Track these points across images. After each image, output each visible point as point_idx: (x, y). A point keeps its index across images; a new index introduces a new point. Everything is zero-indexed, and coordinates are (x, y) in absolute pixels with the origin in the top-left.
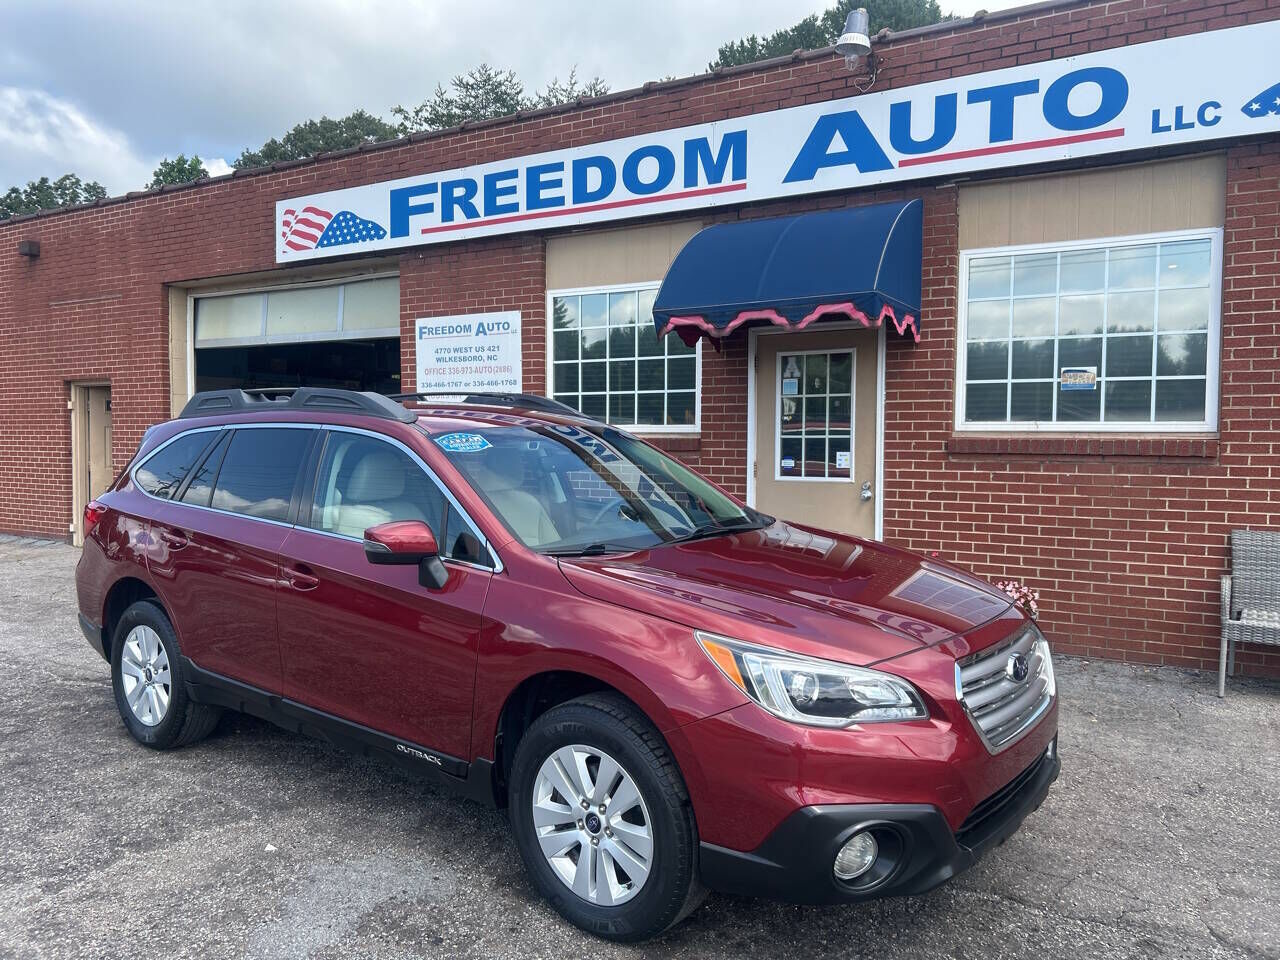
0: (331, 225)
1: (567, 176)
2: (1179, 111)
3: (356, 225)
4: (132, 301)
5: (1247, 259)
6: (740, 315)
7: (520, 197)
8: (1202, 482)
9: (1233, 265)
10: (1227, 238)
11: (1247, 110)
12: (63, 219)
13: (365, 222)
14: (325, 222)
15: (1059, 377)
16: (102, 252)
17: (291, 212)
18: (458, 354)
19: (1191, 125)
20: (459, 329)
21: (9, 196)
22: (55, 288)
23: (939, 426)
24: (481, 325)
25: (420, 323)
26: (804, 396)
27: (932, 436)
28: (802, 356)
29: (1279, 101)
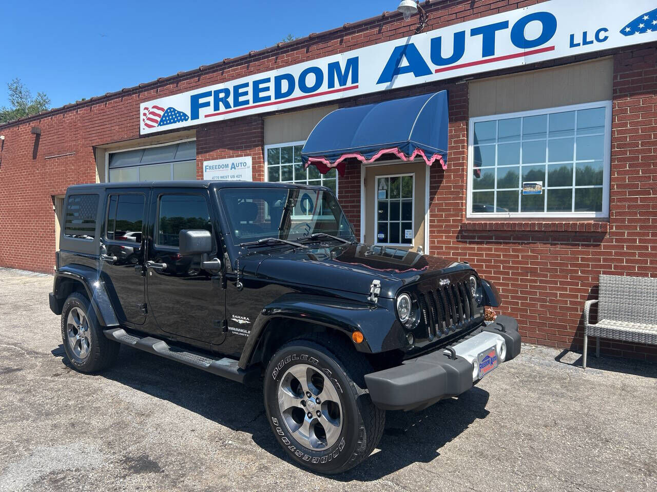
0: (164, 114)
1: (272, 85)
2: (585, 34)
4: (79, 156)
5: (624, 118)
6: (342, 156)
7: (250, 97)
8: (599, 246)
9: (616, 122)
10: (614, 106)
11: (623, 32)
13: (179, 113)
14: (162, 113)
15: (522, 187)
16: (67, 132)
17: (147, 109)
18: (223, 179)
19: (592, 42)
20: (223, 166)
22: (47, 150)
23: (457, 216)
24: (233, 164)
25: (205, 163)
26: (389, 200)
27: (454, 221)
28: (388, 178)
29: (641, 26)
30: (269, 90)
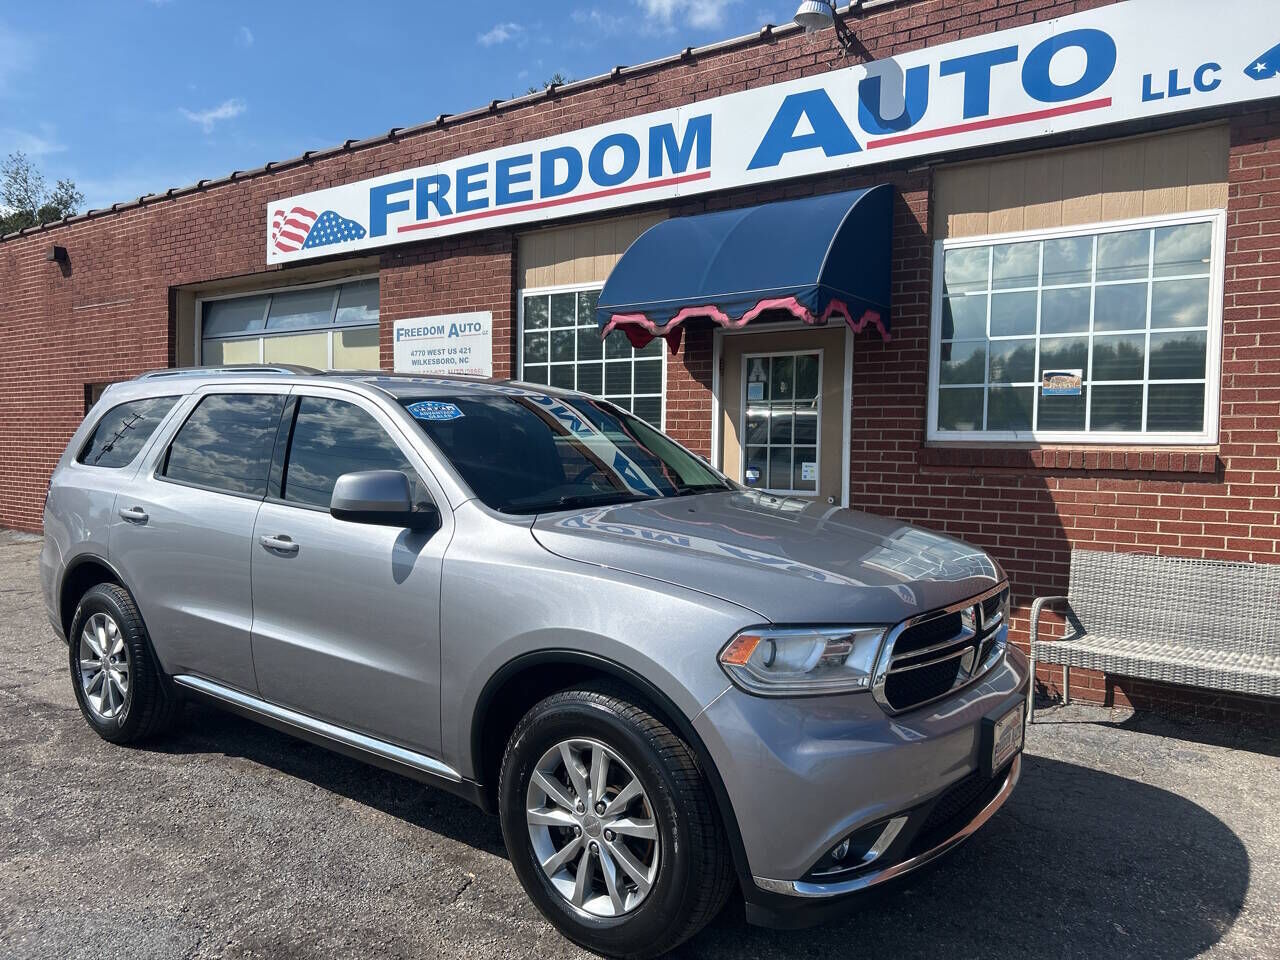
0: (316, 225)
1: (535, 168)
2: (1173, 75)
3: (338, 225)
4: (144, 305)
5: (1252, 244)
6: (682, 312)
7: (490, 192)
8: (1198, 502)
9: (1236, 251)
10: (1230, 220)
11: (1251, 71)
12: (85, 225)
13: (346, 222)
14: (310, 222)
15: (1040, 380)
16: (118, 257)
17: (281, 213)
18: (432, 357)
19: (1187, 91)
20: (433, 331)
22: (79, 293)
23: (909, 435)
24: (454, 326)
25: (398, 324)
26: (770, 401)
27: (902, 446)
28: (768, 358)
30: (529, 179)
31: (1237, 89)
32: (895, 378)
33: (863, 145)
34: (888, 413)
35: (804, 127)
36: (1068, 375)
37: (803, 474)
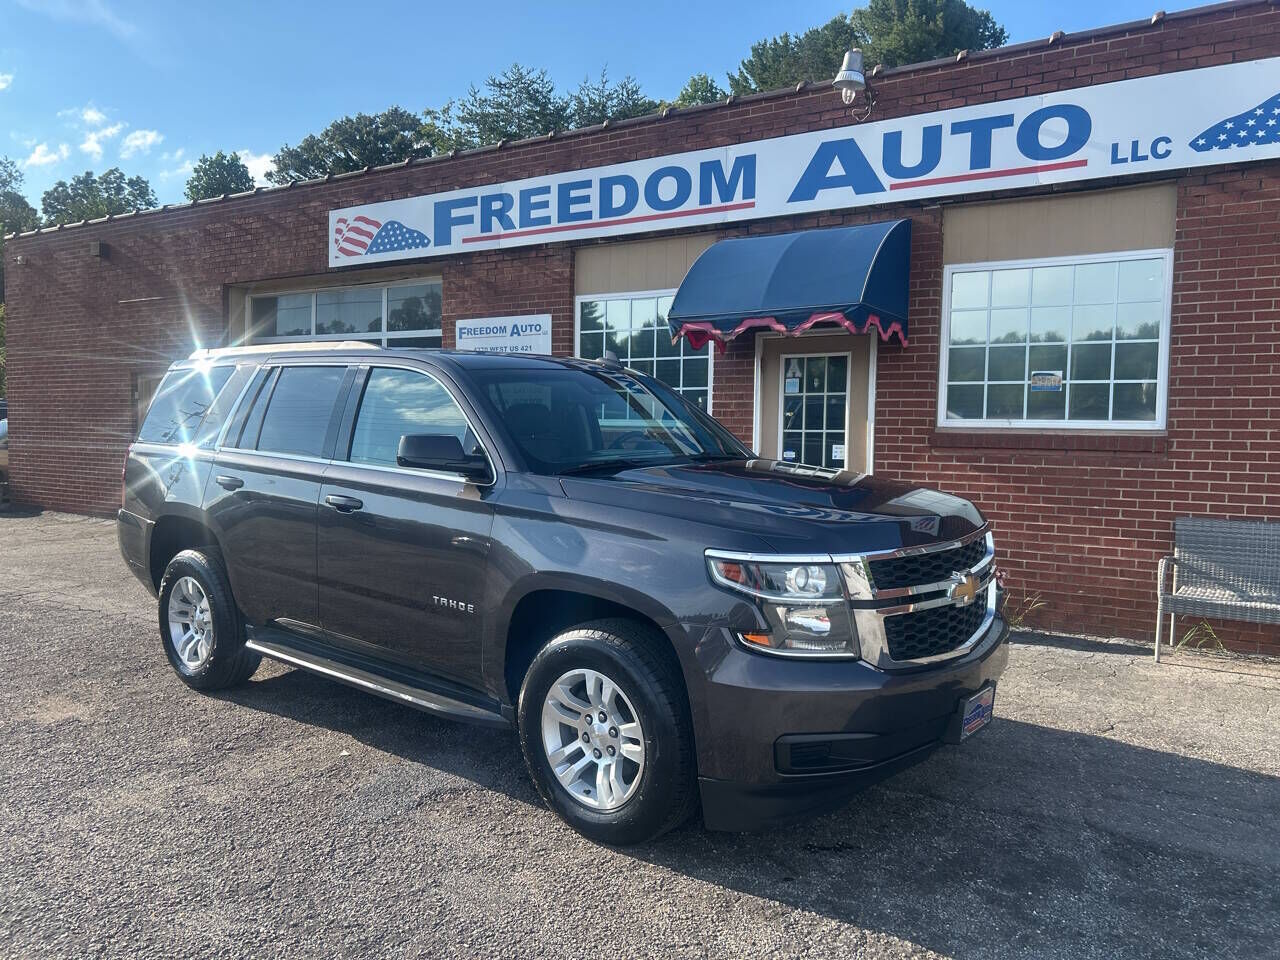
0: (379, 234)
1: (594, 192)
2: (1135, 144)
3: (403, 234)
5: (1193, 277)
6: (744, 322)
7: (552, 211)
8: (1152, 475)
9: (1181, 282)
10: (1177, 257)
11: (1194, 145)
12: (131, 223)
13: (411, 232)
14: (375, 231)
15: (1029, 380)
16: (168, 255)
17: (343, 221)
19: (1145, 158)
20: (495, 330)
21: (56, 189)
22: (125, 287)
23: (923, 423)
24: (515, 326)
25: (461, 323)
26: (805, 394)
27: (917, 431)
28: (803, 358)
29: (1223, 137)
30: (589, 201)
31: (1183, 158)
32: (911, 376)
33: (887, 187)
34: (905, 404)
35: (836, 169)
36: (1052, 375)
37: (834, 454)
